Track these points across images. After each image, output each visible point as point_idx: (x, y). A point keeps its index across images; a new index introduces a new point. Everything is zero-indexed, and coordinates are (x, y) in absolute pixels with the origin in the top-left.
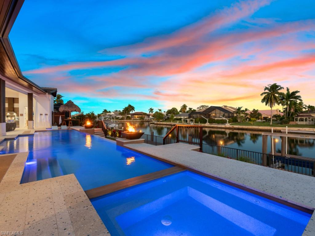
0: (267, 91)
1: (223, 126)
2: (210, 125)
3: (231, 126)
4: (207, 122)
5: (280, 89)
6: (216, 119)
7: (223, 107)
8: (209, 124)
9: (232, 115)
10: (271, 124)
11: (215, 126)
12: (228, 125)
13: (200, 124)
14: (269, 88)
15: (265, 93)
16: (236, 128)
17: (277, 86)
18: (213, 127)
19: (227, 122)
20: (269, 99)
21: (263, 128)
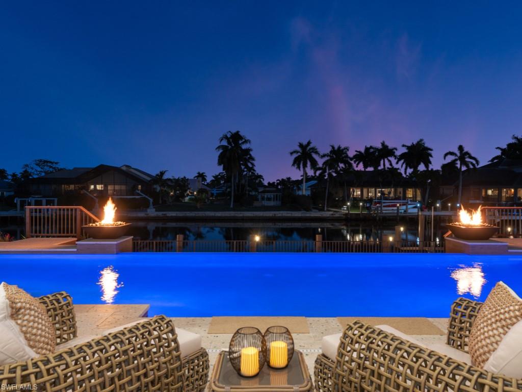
0: (225, 143)
1: (142, 215)
3: (160, 214)
5: (243, 143)
7: (124, 168)
10: (232, 206)
12: (152, 212)
14: (229, 137)
15: (222, 146)
16: (171, 217)
17: (241, 138)
19: (151, 203)
20: (232, 160)
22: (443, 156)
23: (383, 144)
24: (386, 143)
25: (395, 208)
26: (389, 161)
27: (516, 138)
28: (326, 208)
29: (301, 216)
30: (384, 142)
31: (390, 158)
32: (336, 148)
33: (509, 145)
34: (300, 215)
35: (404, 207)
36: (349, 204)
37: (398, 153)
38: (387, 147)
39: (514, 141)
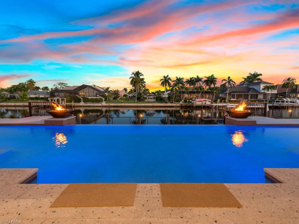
0: (133, 76)
1: (100, 105)
2: (85, 105)
3: (107, 104)
4: (82, 101)
5: (141, 75)
6: (90, 98)
7: (93, 86)
8: (83, 103)
9: (102, 94)
10: (136, 101)
11: (91, 105)
12: (104, 104)
13: (74, 104)
14: (135, 73)
15: (132, 77)
16: (112, 105)
17: (140, 73)
18: (89, 106)
19: (104, 100)
20: (136, 83)
21: (133, 105)
23: (197, 76)
25: (201, 102)
26: (200, 83)
27: (251, 74)
28: (173, 102)
32: (178, 78)
33: (248, 77)
35: (205, 102)
36: (183, 100)
38: (199, 77)
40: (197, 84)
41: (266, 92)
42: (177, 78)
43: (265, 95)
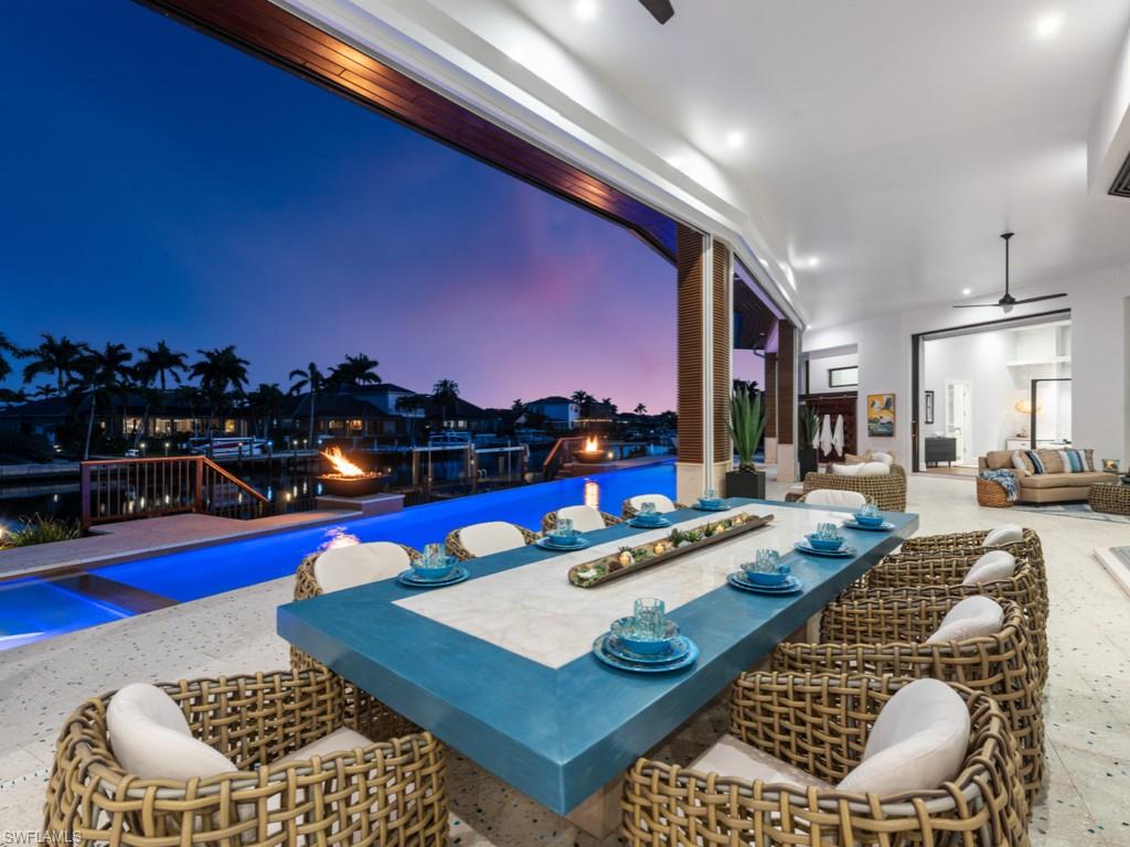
22: (288, 375)
23: (162, 346)
24: (167, 345)
25: (236, 449)
26: (174, 374)
27: (349, 358)
28: (87, 456)
29: (29, 474)
30: (163, 342)
31: (174, 369)
32: (58, 341)
33: (342, 366)
34: (25, 472)
35: (248, 447)
36: (143, 445)
37: (188, 362)
38: (168, 350)
39: (348, 362)
40: (159, 373)
41: (404, 415)
42: (50, 339)
43: (400, 421)
